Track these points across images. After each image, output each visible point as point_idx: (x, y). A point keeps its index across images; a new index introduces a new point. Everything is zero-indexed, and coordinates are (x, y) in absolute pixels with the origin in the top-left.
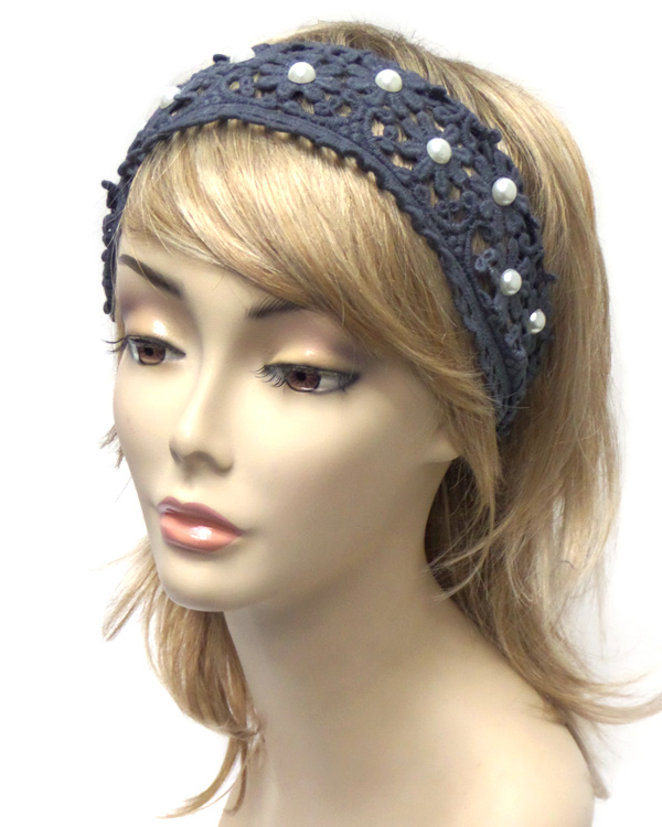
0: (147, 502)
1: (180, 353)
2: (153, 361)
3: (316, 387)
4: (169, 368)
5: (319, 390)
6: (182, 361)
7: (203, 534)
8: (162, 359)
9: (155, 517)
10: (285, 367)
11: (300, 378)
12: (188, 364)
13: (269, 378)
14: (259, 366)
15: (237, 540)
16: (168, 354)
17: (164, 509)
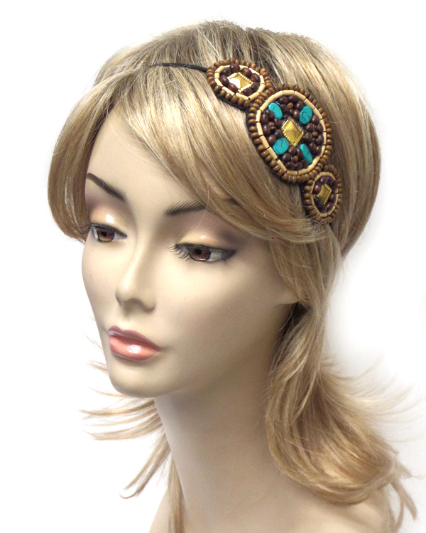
0: (101, 328)
1: (123, 235)
2: (107, 240)
3: (208, 258)
4: (117, 244)
5: (210, 260)
6: (125, 241)
7: (135, 350)
8: (113, 239)
9: (107, 337)
10: (188, 246)
11: (198, 253)
12: (129, 242)
13: (178, 252)
14: (173, 244)
15: (157, 354)
16: (116, 236)
17: (112, 333)
